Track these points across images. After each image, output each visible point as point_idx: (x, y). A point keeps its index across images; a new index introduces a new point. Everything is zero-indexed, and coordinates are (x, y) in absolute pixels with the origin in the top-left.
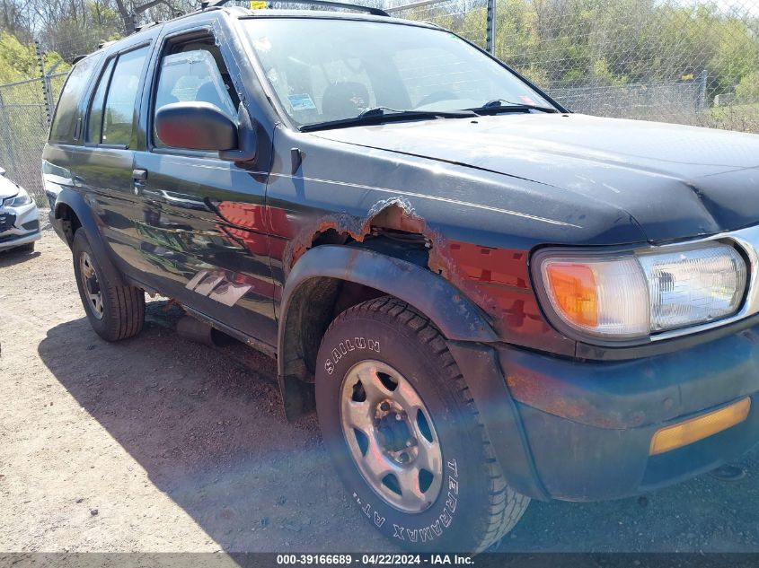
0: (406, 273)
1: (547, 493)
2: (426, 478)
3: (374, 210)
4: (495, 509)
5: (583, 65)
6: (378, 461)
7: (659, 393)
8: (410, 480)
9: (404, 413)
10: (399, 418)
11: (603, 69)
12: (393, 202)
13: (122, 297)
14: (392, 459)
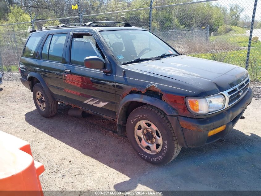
0: (156, 101)
1: (187, 146)
2: (158, 146)
3: (147, 87)
4: (175, 151)
5: (171, 20)
6: (144, 144)
7: (210, 124)
8: (153, 147)
9: (152, 132)
10: (151, 133)
11: (177, 22)
12: (152, 85)
13: (52, 105)
14: (148, 143)
